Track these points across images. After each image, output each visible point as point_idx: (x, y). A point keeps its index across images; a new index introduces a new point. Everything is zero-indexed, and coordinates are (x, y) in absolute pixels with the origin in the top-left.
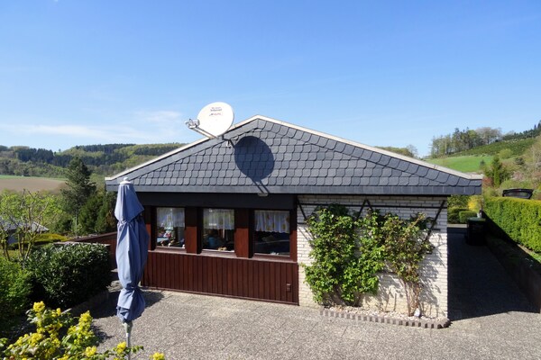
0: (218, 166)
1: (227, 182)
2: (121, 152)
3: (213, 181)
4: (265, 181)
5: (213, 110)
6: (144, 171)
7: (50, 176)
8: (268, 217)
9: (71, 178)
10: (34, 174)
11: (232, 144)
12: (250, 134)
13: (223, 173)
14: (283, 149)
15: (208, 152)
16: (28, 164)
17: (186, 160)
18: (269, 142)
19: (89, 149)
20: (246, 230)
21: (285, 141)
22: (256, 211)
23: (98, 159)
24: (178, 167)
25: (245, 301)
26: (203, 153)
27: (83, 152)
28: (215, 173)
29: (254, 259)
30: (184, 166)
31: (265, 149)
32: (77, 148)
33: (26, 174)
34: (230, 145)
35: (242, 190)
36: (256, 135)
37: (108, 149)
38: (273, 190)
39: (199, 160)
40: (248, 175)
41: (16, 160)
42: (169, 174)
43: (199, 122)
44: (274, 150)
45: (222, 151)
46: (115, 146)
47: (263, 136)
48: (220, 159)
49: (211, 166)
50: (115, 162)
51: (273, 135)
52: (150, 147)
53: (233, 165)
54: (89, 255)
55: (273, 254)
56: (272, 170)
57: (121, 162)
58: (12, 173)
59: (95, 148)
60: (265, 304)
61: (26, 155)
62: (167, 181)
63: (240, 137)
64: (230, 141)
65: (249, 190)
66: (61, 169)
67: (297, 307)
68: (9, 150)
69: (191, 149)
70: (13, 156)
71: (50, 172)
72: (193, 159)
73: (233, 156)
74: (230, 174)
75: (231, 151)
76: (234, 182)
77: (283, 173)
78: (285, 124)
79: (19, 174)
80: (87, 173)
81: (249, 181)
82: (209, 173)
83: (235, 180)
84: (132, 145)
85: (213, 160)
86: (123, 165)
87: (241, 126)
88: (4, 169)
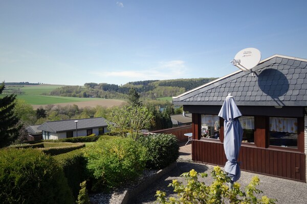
0: (246, 89)
1: (252, 99)
2: (152, 85)
3: (242, 98)
4: (281, 98)
5: (245, 53)
6: (196, 93)
7: (117, 98)
8: (280, 122)
9: (130, 99)
10: (110, 98)
11: (256, 74)
12: (270, 67)
13: (249, 93)
14: (296, 76)
15: (239, 80)
16: (107, 92)
17: (224, 86)
18: (284, 72)
19: (136, 83)
20: (264, 130)
21: (298, 70)
22: (270, 118)
23: (140, 89)
24: (218, 90)
25: (264, 176)
26: (235, 81)
27: (133, 85)
28: (244, 93)
29: (269, 149)
30: (222, 89)
31: (282, 77)
32: (130, 83)
33: (106, 97)
34: (255, 75)
35: (264, 104)
36: (275, 67)
37: (145, 83)
38: (287, 104)
39: (233, 85)
40: (268, 94)
41: (102, 90)
42: (212, 94)
43: (240, 61)
44: (288, 77)
45: (249, 79)
46: (149, 82)
47: (280, 68)
48: (247, 84)
49: (241, 89)
50: (148, 90)
51: (289, 67)
52: (167, 82)
53: (257, 88)
54: (170, 141)
55: (283, 146)
56: (287, 90)
57: (152, 90)
58: (100, 97)
59: (139, 83)
60: (279, 179)
61: (106, 87)
62: (211, 99)
63: (262, 70)
64: (255, 72)
65: (269, 104)
66: (122, 94)
67: (304, 183)
68: (98, 85)
69: (227, 79)
70: (100, 88)
71: (117, 96)
72: (228, 85)
73: (257, 82)
74: (255, 93)
75: (256, 78)
76: (258, 98)
77: (296, 92)
78: (298, 59)
79: (103, 98)
80: (137, 96)
81: (269, 98)
82: (239, 94)
83: (259, 97)
84: (158, 81)
85: (242, 85)
86: (153, 92)
87: (263, 63)
88: (96, 95)
